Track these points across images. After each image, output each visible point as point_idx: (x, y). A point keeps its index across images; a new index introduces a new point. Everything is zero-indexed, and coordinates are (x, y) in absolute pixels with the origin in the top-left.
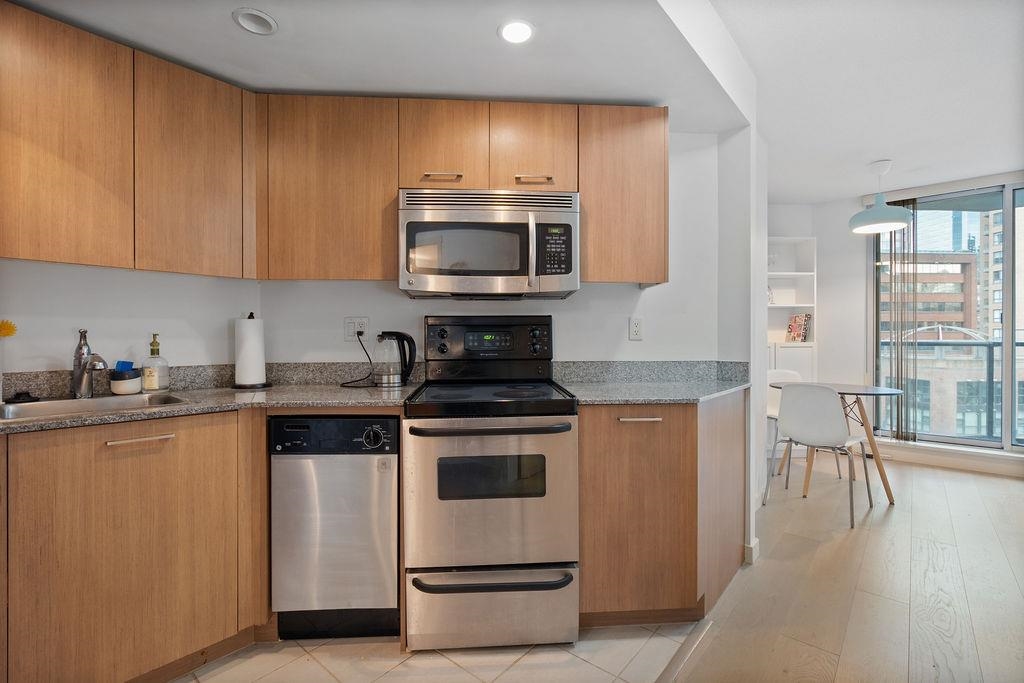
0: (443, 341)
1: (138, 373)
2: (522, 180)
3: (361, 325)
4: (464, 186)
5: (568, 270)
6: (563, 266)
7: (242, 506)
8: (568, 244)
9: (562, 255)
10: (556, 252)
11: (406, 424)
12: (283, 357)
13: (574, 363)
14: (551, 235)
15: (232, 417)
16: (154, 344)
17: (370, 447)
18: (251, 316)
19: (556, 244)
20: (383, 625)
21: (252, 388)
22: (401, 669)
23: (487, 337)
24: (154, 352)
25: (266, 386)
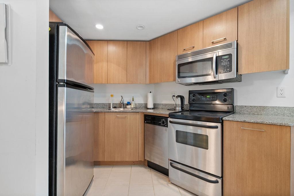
0: (194, 98)
1: (130, 104)
2: (214, 42)
3: (174, 94)
4: (195, 50)
5: (230, 71)
6: (228, 70)
7: (139, 133)
8: (230, 61)
9: (228, 65)
10: (225, 65)
11: (169, 119)
12: (158, 102)
13: (245, 106)
14: (223, 59)
15: (138, 114)
16: (133, 98)
17: (162, 125)
18: (151, 92)
19: (225, 62)
20: (165, 172)
21: (150, 109)
22: (166, 185)
23: (208, 97)
24: (133, 100)
25: (153, 109)
